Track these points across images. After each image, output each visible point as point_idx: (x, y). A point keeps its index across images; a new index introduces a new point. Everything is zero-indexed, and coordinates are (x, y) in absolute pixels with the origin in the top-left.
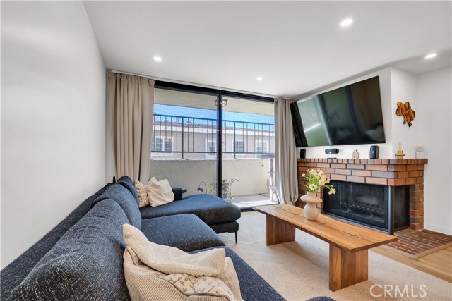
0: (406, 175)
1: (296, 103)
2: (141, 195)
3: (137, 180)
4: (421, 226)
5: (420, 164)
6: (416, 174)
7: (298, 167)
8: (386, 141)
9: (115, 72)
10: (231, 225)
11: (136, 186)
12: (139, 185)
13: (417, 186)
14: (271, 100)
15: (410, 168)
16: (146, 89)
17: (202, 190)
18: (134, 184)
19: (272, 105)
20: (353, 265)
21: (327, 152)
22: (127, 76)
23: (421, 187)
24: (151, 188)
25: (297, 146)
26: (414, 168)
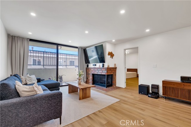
0: (110, 71)
1: (86, 49)
2: (23, 81)
3: (21, 76)
4: (115, 85)
5: (115, 69)
6: (114, 71)
7: (86, 70)
8: (105, 62)
9: (12, 35)
10: (57, 88)
11: (21, 77)
12: (22, 77)
13: (114, 75)
14: (77, 47)
15: (111, 70)
16: (26, 42)
17: (50, 79)
18: (20, 77)
19: (77, 49)
20: (86, 94)
21: (93, 65)
22: (17, 37)
23: (115, 75)
24: (27, 78)
25: (86, 63)
26: (113, 70)
